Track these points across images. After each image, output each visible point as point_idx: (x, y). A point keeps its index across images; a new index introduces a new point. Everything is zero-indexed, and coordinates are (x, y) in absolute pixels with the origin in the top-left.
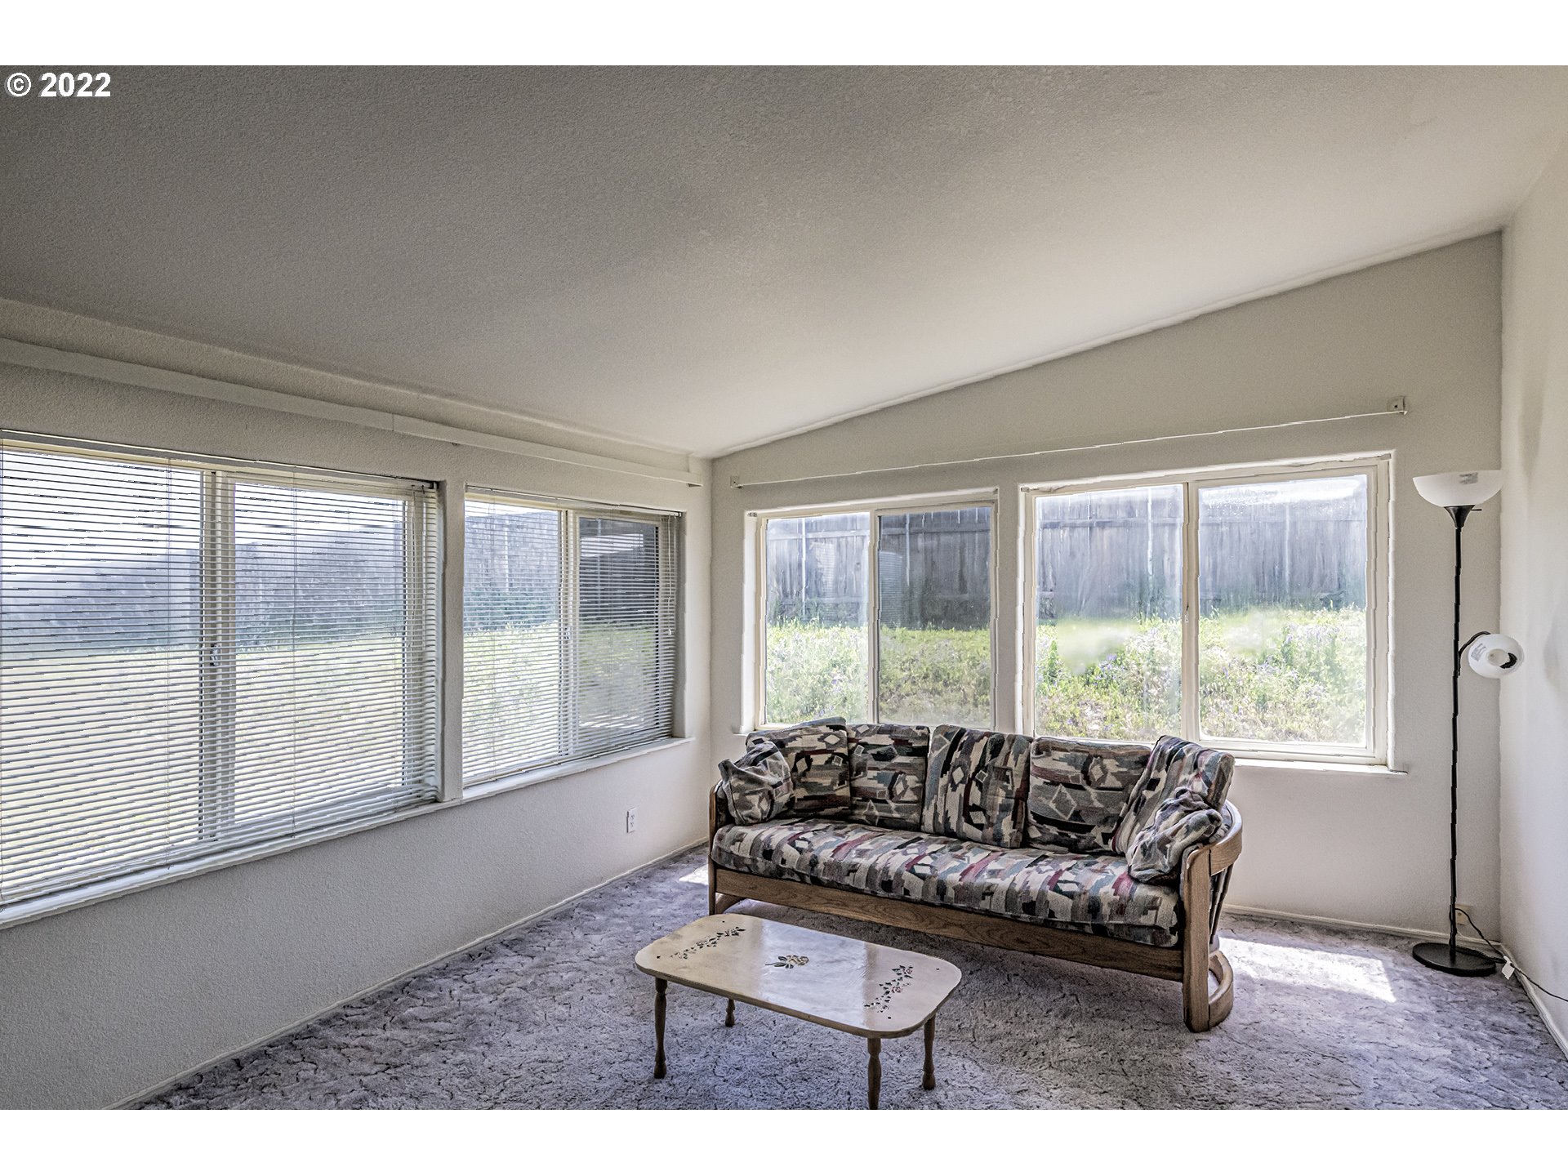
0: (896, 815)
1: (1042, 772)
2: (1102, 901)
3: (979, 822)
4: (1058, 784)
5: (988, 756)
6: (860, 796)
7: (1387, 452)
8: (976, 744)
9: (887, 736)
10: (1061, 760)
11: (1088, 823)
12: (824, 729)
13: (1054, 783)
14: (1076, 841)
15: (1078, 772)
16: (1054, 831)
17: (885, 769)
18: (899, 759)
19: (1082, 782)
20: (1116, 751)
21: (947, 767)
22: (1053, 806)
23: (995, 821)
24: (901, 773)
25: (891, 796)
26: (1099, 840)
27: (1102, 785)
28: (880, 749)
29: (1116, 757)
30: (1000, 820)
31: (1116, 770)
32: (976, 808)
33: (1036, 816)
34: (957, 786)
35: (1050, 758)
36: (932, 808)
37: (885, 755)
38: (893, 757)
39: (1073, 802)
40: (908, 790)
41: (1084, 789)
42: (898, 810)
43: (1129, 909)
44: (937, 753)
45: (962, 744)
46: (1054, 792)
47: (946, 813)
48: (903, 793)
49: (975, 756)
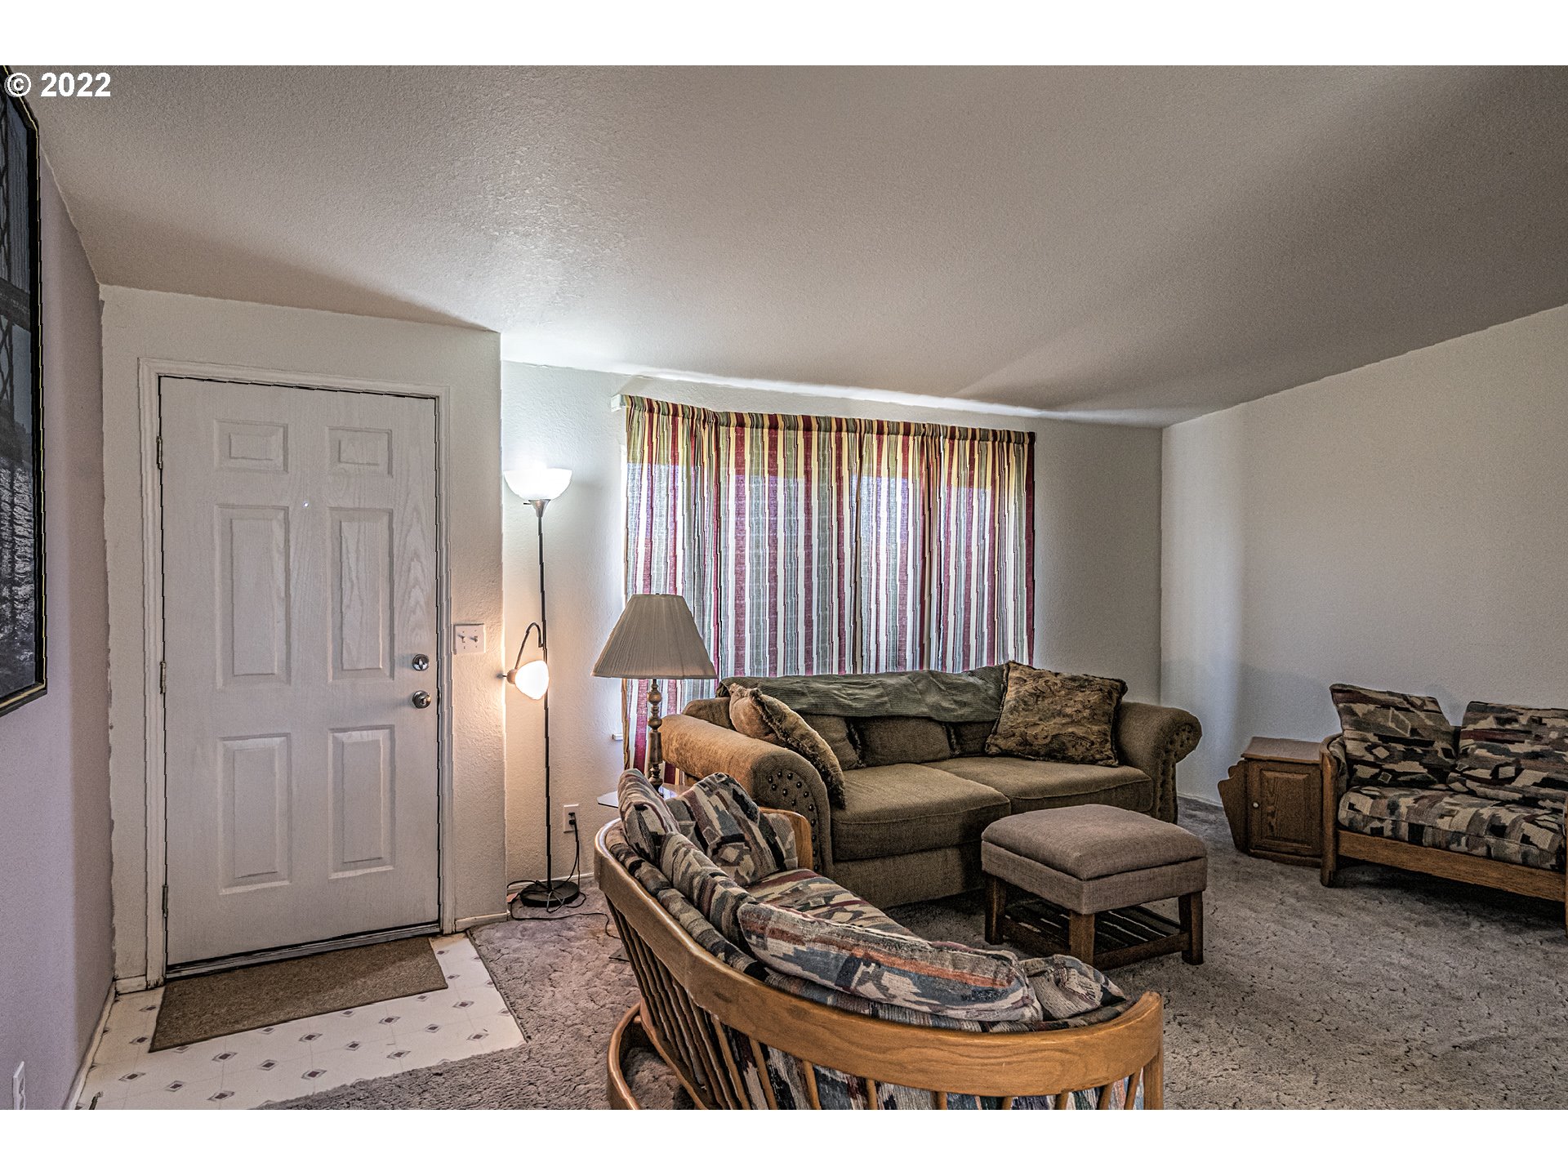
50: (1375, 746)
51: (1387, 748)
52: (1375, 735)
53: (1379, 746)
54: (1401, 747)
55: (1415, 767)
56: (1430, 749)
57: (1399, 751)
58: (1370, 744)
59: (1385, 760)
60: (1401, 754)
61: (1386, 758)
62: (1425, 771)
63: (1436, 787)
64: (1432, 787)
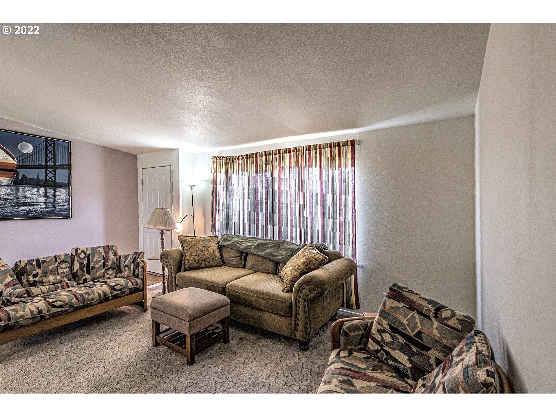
50: (385, 331)
51: (393, 337)
52: (389, 324)
53: (387, 332)
54: (402, 340)
55: (403, 359)
56: (424, 352)
57: (400, 342)
58: (382, 328)
59: (387, 344)
60: (400, 345)
61: (388, 343)
62: (409, 365)
63: (408, 381)
64: (406, 379)
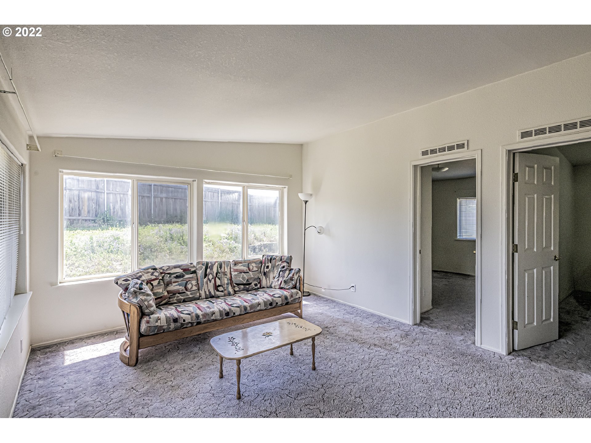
0: (191, 296)
1: (236, 270)
2: (288, 296)
3: (221, 290)
4: (242, 273)
5: (219, 269)
6: (171, 293)
7: (285, 186)
8: (214, 266)
9: (179, 268)
10: (241, 266)
11: (250, 282)
12: (150, 270)
13: (240, 273)
14: (249, 288)
15: (247, 268)
16: (242, 286)
17: (181, 281)
18: (187, 276)
19: (248, 271)
20: (254, 261)
21: (206, 275)
22: (241, 279)
23: (226, 288)
24: (189, 281)
25: (186, 289)
26: (254, 286)
27: (253, 271)
28: (177, 274)
29: (255, 263)
30: (227, 288)
31: (255, 266)
32: (219, 286)
33: (236, 284)
34: (211, 280)
35: (238, 266)
36: (203, 290)
37: (180, 276)
38: (183, 276)
39: (246, 277)
40: (194, 286)
41: (249, 273)
42: (191, 294)
43: (294, 296)
44: (201, 271)
45: (210, 266)
46: (241, 275)
47: (209, 290)
48: (192, 288)
49: (215, 270)
